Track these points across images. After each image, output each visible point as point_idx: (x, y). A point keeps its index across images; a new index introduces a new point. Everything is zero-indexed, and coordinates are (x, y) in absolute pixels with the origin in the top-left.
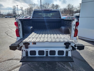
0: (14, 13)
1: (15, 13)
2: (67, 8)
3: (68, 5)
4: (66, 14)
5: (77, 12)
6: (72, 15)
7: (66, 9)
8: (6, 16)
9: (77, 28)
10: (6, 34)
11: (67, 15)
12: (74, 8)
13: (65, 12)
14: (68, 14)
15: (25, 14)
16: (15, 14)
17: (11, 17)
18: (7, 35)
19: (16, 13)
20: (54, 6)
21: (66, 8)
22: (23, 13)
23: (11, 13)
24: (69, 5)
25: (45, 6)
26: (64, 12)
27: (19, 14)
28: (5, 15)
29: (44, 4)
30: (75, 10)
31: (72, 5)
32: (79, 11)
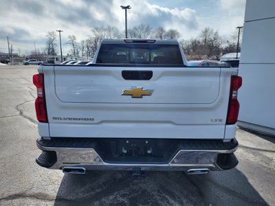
0: (51, 51)
1: (53, 51)
2: (201, 39)
3: (204, 30)
4: (197, 56)
5: (230, 50)
6: (215, 57)
7: (199, 42)
8: (27, 59)
9: (236, 97)
10: (18, 113)
11: (200, 59)
12: (220, 38)
13: (194, 50)
14: (204, 54)
15: (80, 54)
16: (53, 54)
17: (42, 62)
18: (21, 113)
19: (56, 52)
20: (163, 34)
21: (198, 39)
22: (75, 53)
23: (41, 52)
24: (206, 31)
25: (137, 32)
26: (191, 50)
27: (65, 54)
28: (24, 57)
29: (135, 29)
30: (224, 46)
31: (215, 31)
32: (236, 48)
